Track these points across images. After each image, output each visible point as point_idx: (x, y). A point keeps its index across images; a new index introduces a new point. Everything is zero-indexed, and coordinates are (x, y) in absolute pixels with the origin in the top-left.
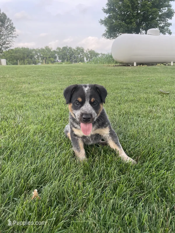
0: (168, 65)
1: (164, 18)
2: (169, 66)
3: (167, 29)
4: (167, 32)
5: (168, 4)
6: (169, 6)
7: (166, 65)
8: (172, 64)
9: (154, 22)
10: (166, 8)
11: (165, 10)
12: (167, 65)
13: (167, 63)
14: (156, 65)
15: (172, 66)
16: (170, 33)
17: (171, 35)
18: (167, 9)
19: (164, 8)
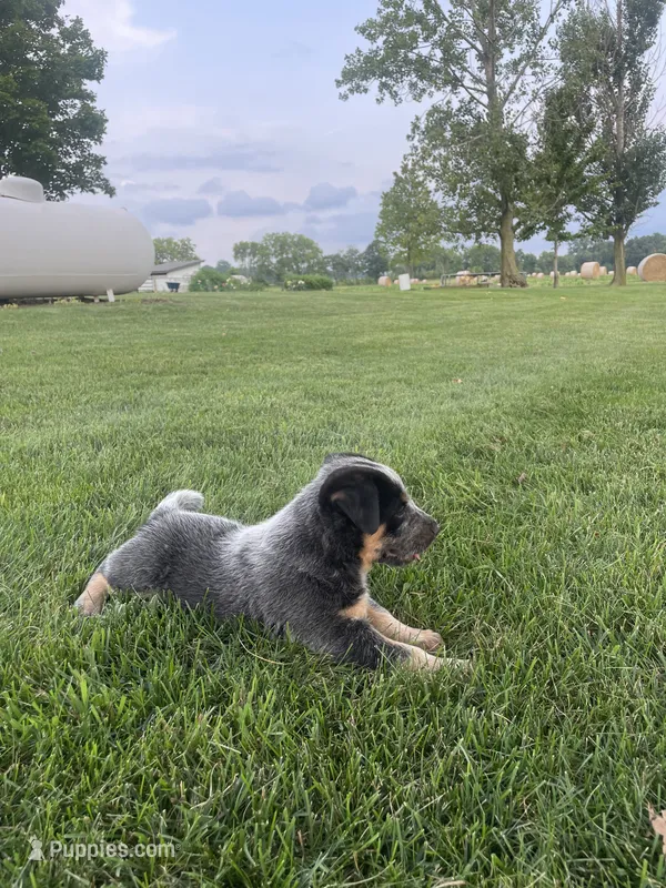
0: (101, 300)
1: (74, 136)
2: (103, 304)
3: (98, 177)
4: (98, 186)
5: (81, 90)
6: (86, 96)
7: (93, 301)
8: (111, 297)
9: (36, 146)
10: (77, 101)
11: (72, 109)
12: (97, 301)
13: (95, 296)
14: (53, 301)
15: (112, 304)
16: (110, 191)
17: (114, 197)
18: (79, 106)
19: (68, 102)
